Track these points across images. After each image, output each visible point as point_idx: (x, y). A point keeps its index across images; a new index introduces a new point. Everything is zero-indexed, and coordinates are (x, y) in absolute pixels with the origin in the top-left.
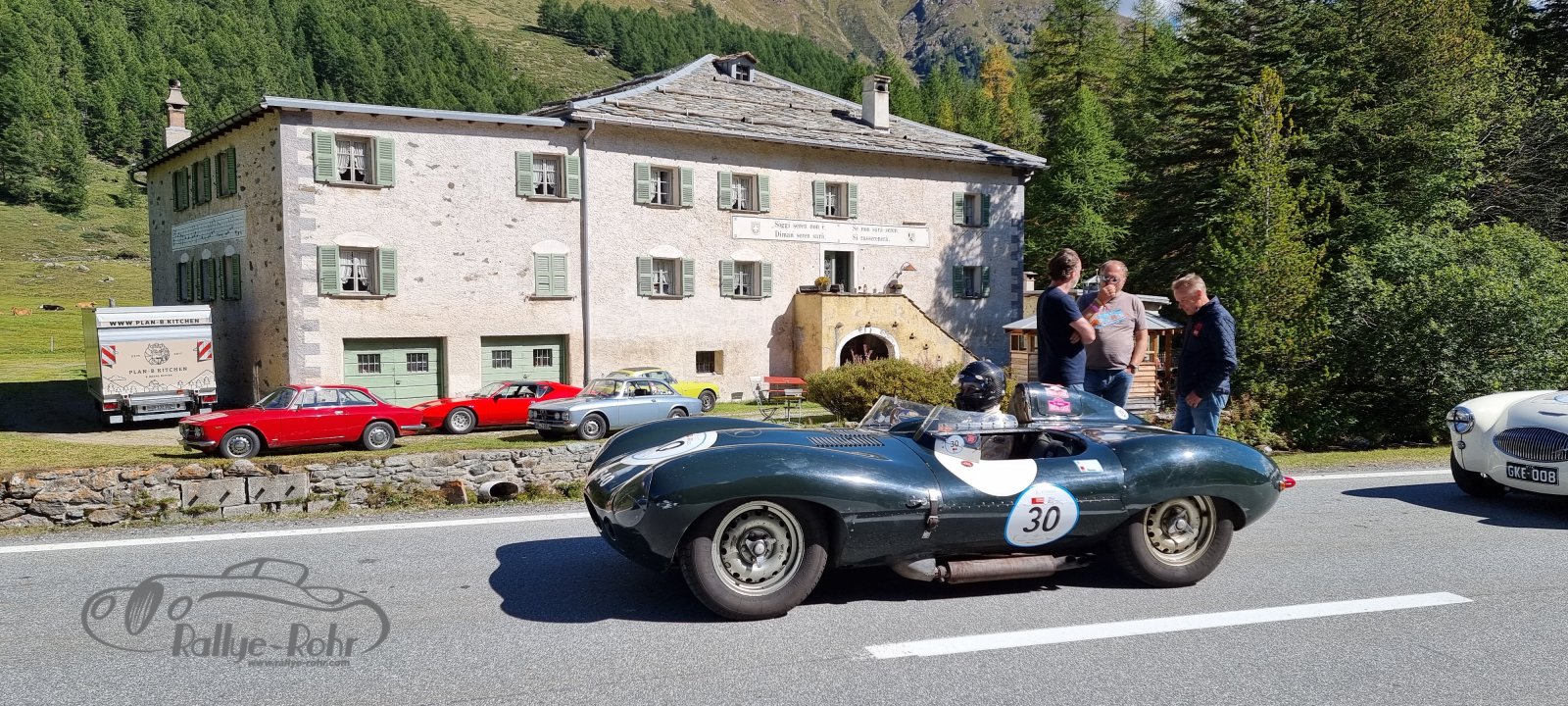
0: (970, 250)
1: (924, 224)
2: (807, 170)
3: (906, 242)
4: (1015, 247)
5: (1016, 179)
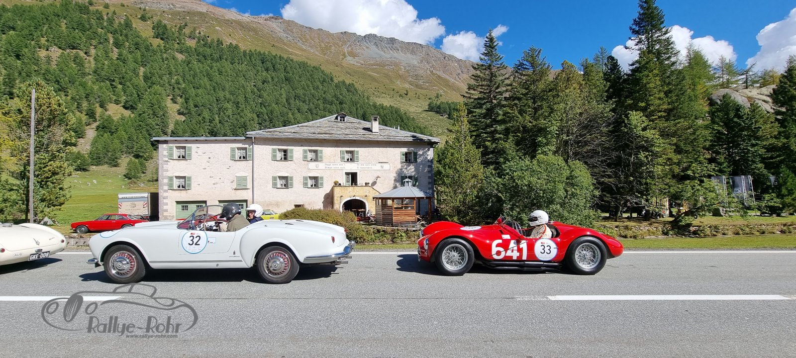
0: (409, 170)
1: (388, 163)
2: (338, 147)
3: (380, 168)
4: (430, 169)
5: (429, 146)
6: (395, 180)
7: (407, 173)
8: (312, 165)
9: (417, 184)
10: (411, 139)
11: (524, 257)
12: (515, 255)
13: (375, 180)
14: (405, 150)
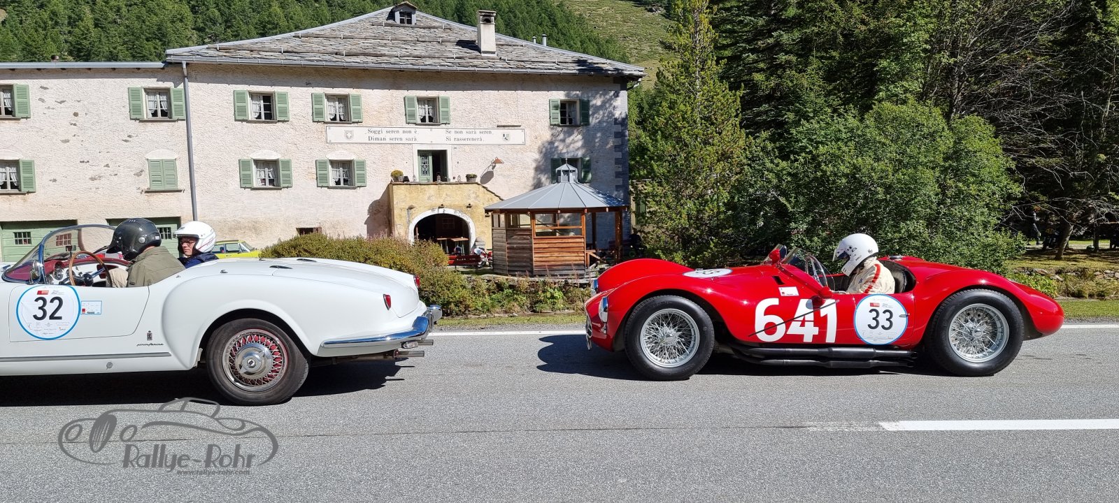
0: (571, 143)
1: (520, 126)
2: (398, 88)
3: (502, 141)
4: (619, 141)
5: (619, 86)
6: (537, 169)
7: (565, 151)
8: (337, 132)
9: (590, 176)
10: (573, 69)
11: (831, 337)
12: (809, 332)
13: (490, 169)
14: (559, 96)
